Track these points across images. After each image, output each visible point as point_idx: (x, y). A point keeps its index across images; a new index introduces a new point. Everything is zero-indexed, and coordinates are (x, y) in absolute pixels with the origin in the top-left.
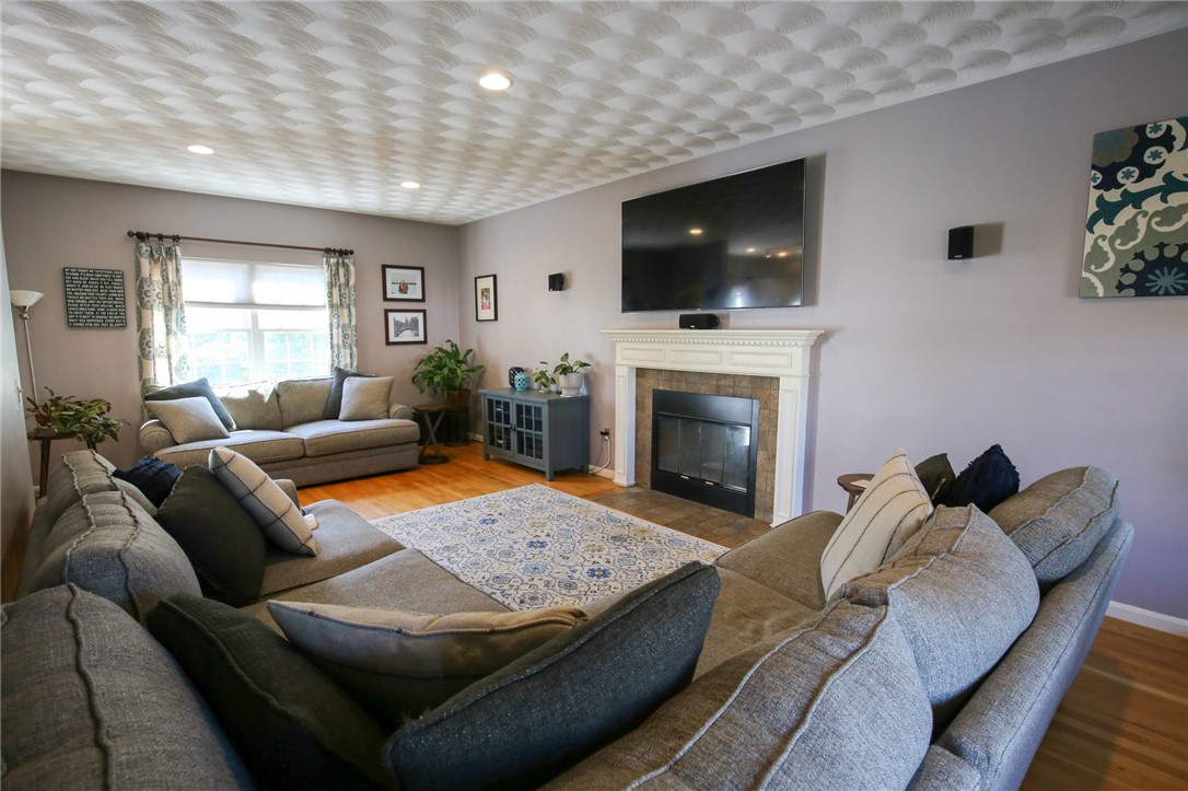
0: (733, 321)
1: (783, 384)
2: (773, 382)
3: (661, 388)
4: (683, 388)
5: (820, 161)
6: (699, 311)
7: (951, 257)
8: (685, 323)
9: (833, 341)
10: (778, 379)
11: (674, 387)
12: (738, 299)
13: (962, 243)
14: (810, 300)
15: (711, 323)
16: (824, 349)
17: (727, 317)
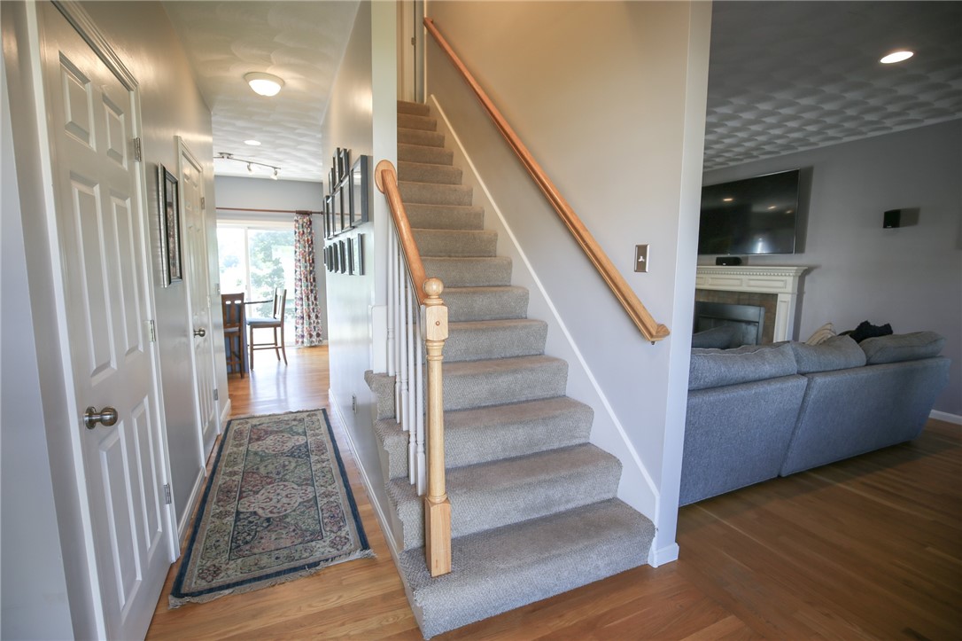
0: (750, 262)
1: (780, 298)
2: (775, 296)
3: (701, 300)
4: (716, 300)
5: (808, 172)
6: (729, 255)
7: (885, 227)
8: (719, 262)
9: (813, 273)
10: (777, 295)
11: (710, 300)
12: (760, 247)
13: (892, 219)
14: (800, 249)
15: (736, 262)
16: (807, 278)
17: (747, 259)
